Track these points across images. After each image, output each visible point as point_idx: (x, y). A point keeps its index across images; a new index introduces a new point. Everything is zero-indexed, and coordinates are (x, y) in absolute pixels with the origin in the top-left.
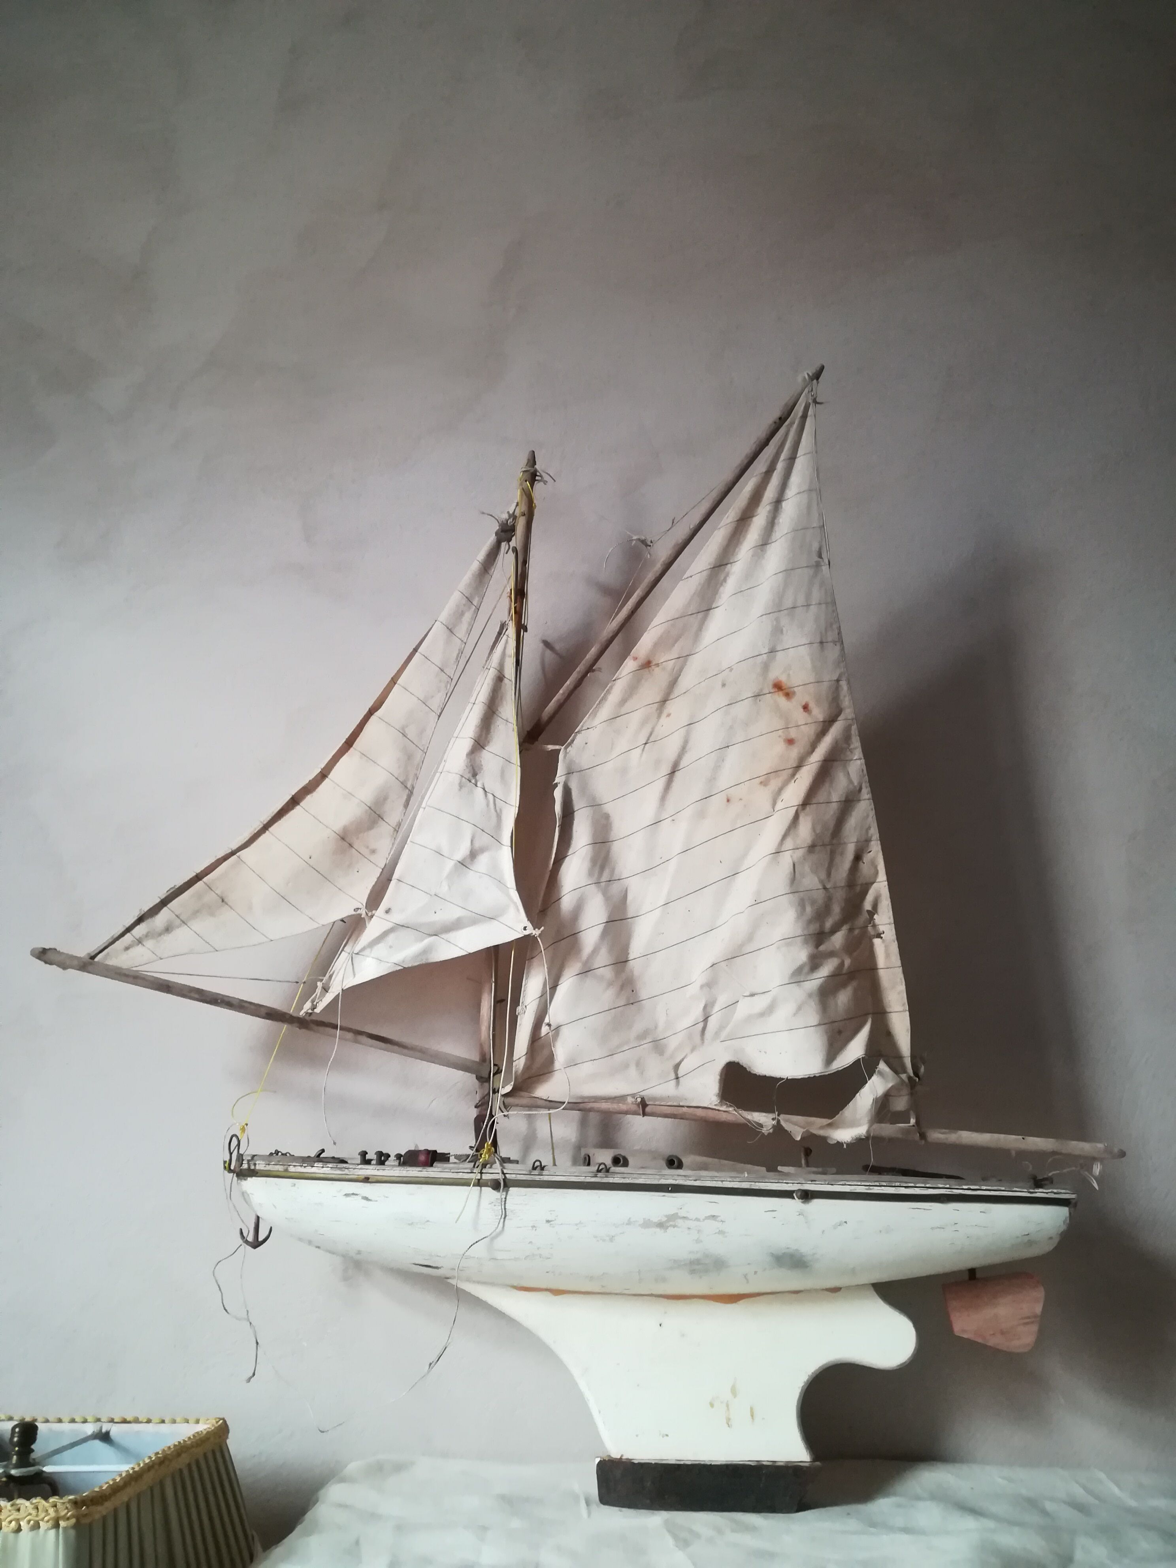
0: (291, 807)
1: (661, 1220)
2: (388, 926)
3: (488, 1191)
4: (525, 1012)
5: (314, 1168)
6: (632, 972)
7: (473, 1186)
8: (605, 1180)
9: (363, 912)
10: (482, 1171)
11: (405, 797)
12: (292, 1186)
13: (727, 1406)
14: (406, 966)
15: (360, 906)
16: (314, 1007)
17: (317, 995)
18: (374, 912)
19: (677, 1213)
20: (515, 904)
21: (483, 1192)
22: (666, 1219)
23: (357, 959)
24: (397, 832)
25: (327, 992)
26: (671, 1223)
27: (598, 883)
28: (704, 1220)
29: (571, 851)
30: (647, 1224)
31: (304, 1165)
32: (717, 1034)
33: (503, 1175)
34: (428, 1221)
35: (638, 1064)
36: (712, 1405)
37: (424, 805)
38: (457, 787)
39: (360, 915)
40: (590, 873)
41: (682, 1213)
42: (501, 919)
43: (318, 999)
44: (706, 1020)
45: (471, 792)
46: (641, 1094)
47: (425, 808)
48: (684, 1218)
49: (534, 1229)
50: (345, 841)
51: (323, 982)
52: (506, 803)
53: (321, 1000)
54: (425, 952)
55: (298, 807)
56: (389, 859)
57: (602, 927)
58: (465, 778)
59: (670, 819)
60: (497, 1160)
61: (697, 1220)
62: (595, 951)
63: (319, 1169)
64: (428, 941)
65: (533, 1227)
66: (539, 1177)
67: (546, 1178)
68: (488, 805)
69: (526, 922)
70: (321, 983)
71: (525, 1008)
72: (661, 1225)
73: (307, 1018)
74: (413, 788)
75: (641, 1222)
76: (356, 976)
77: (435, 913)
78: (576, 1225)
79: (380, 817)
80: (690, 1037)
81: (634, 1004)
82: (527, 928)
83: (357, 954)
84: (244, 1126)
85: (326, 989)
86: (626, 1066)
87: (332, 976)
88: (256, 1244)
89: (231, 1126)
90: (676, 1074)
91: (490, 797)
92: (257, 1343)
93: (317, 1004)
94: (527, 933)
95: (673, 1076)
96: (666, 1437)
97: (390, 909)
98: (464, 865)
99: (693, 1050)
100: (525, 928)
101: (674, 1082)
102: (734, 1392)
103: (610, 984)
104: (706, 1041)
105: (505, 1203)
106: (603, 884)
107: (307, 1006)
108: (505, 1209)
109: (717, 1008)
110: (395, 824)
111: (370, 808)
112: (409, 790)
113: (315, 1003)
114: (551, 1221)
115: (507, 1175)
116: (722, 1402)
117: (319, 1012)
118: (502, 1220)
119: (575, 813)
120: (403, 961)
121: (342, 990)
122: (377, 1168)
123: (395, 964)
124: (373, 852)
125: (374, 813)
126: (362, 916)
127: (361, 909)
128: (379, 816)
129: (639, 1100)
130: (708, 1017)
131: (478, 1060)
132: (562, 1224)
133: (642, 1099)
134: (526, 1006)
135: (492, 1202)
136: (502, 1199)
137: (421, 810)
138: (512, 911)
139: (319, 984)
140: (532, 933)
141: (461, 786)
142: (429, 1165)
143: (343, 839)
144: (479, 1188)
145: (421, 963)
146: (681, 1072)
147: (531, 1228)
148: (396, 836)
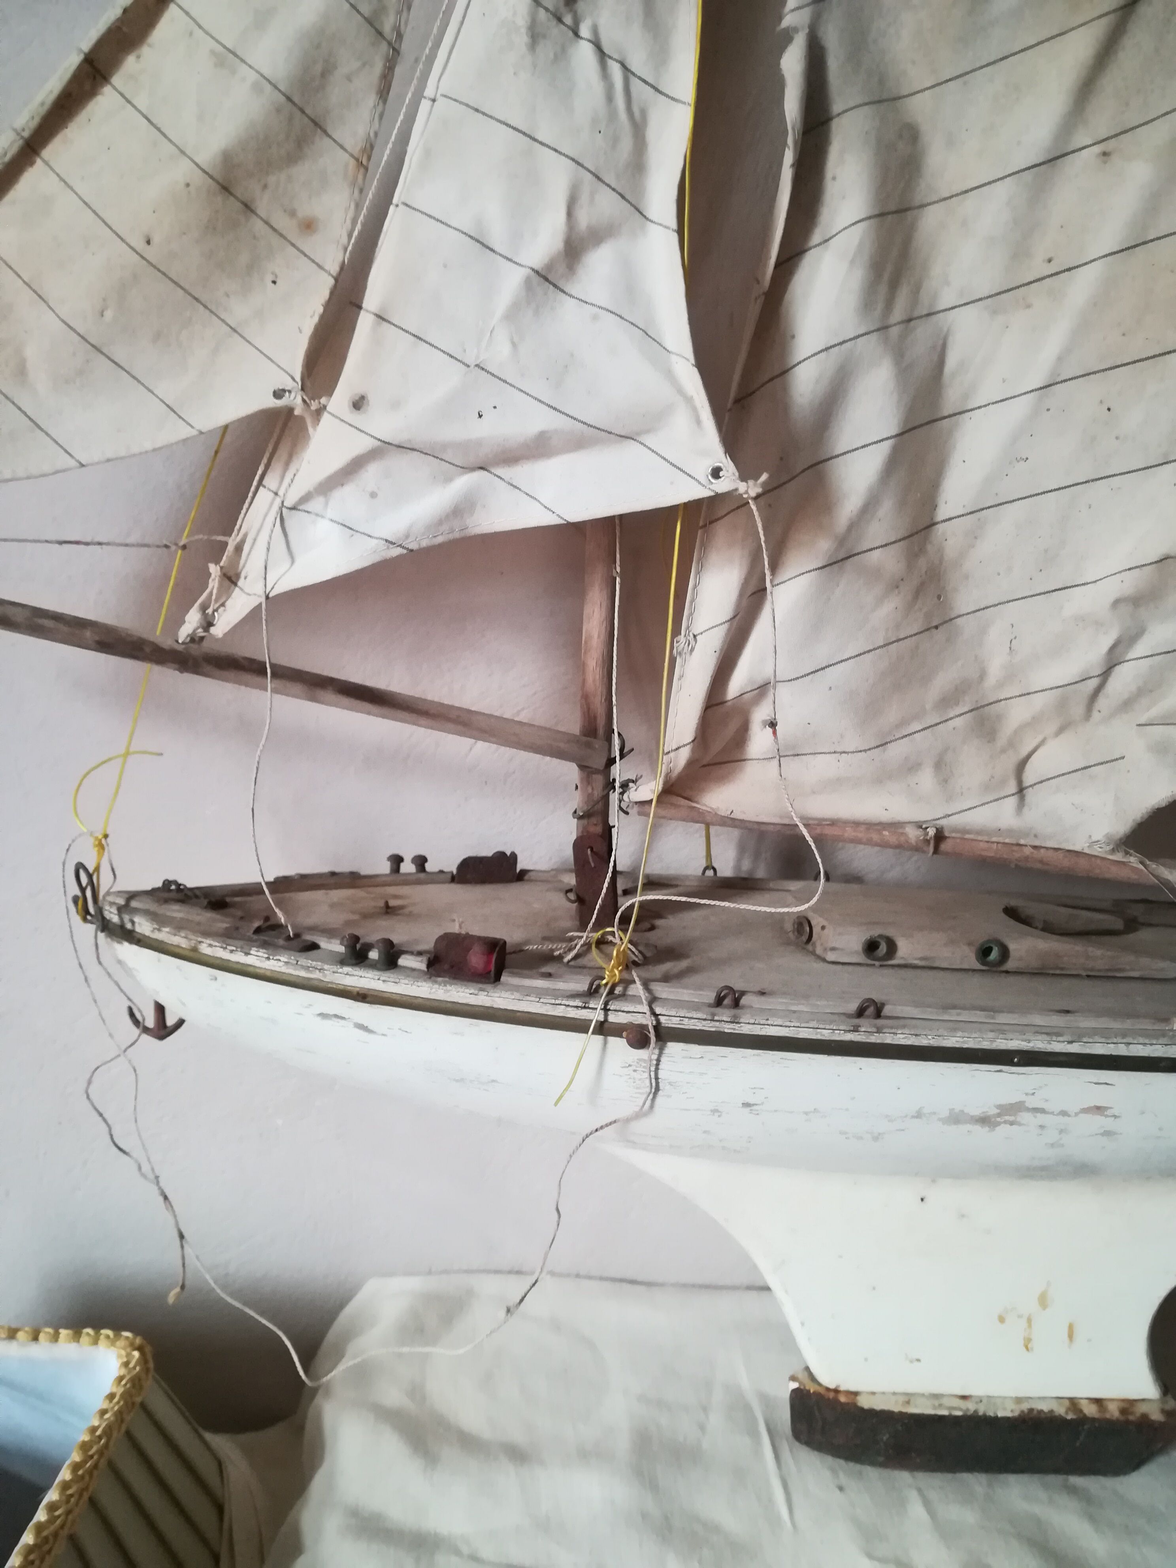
0: (87, 86)
1: (987, 1112)
2: (362, 445)
3: (618, 1044)
4: (692, 650)
5: (249, 956)
6: (940, 550)
7: (593, 1033)
8: (875, 1039)
9: (295, 400)
10: (608, 1007)
11: (378, 67)
12: (211, 979)
13: (1029, 1321)
14: (414, 546)
15: (289, 384)
16: (208, 624)
17: (211, 593)
18: (323, 400)
19: (1024, 1102)
20: (689, 400)
21: (609, 1045)
22: (998, 1111)
23: (294, 520)
24: (366, 169)
25: (235, 584)
26: (1007, 1118)
27: (884, 328)
28: (1076, 1114)
29: (816, 237)
30: (956, 1118)
31: (229, 947)
32: (1127, 705)
33: (653, 1018)
34: (493, 1081)
35: (939, 765)
36: (1002, 1320)
37: (429, 92)
38: (522, 39)
39: (290, 410)
40: (867, 304)
41: (1031, 1102)
42: (648, 440)
43: (216, 601)
44: (1106, 674)
45: (561, 56)
46: (938, 822)
47: (434, 100)
48: (1036, 1110)
49: (717, 1114)
50: (231, 194)
51: (222, 564)
52: (657, 90)
53: (223, 605)
54: (458, 511)
55: (107, 90)
56: (350, 248)
57: (886, 447)
58: (547, 9)
59: (1097, 149)
60: (637, 979)
61: (1064, 1113)
62: (868, 508)
63: (261, 961)
64: (463, 482)
65: (715, 1111)
66: (732, 1026)
67: (745, 1029)
68: (610, 98)
69: (718, 456)
70: (218, 568)
71: (692, 642)
72: (984, 1120)
73: (194, 649)
74: (400, 36)
75: (945, 1114)
76: (298, 561)
77: (480, 416)
78: (806, 1113)
79: (318, 125)
80: (1062, 705)
81: (940, 628)
82: (721, 474)
83: (293, 508)
84: (100, 841)
85: (231, 579)
86: (911, 767)
87: (242, 550)
88: (163, 1033)
89: (73, 841)
90: (1020, 781)
91: (615, 70)
92: (182, 1236)
93: (216, 614)
94: (722, 486)
95: (1012, 787)
96: (916, 1363)
97: (363, 397)
98: (550, 283)
99: (1061, 730)
100: (716, 473)
101: (1012, 801)
102: (1043, 1301)
103: (895, 586)
104: (1095, 715)
105: (657, 1069)
106: (895, 331)
107: (192, 620)
108: (657, 1078)
109: (1140, 649)
110: (358, 148)
111: (289, 99)
112: (390, 44)
113: (210, 611)
114: (754, 1105)
115: (663, 1019)
116: (1020, 1316)
117: (220, 635)
118: (651, 1096)
119: (835, 124)
120: (407, 537)
121: (267, 597)
122: (382, 978)
123: (386, 541)
124: (309, 226)
125: (299, 113)
126: (296, 413)
127: (290, 392)
128: (316, 124)
129: (932, 832)
130: (1115, 665)
131: (578, 734)
132: (776, 1111)
133: (937, 829)
134: (695, 636)
135: (630, 1066)
136: (651, 1060)
137: (425, 105)
138: (681, 421)
139: (214, 569)
140: (736, 490)
141: (535, 36)
142: (492, 980)
143: (226, 188)
144: (601, 1037)
145: (451, 537)
146: (1029, 777)
147: (709, 1113)
148: (364, 183)
